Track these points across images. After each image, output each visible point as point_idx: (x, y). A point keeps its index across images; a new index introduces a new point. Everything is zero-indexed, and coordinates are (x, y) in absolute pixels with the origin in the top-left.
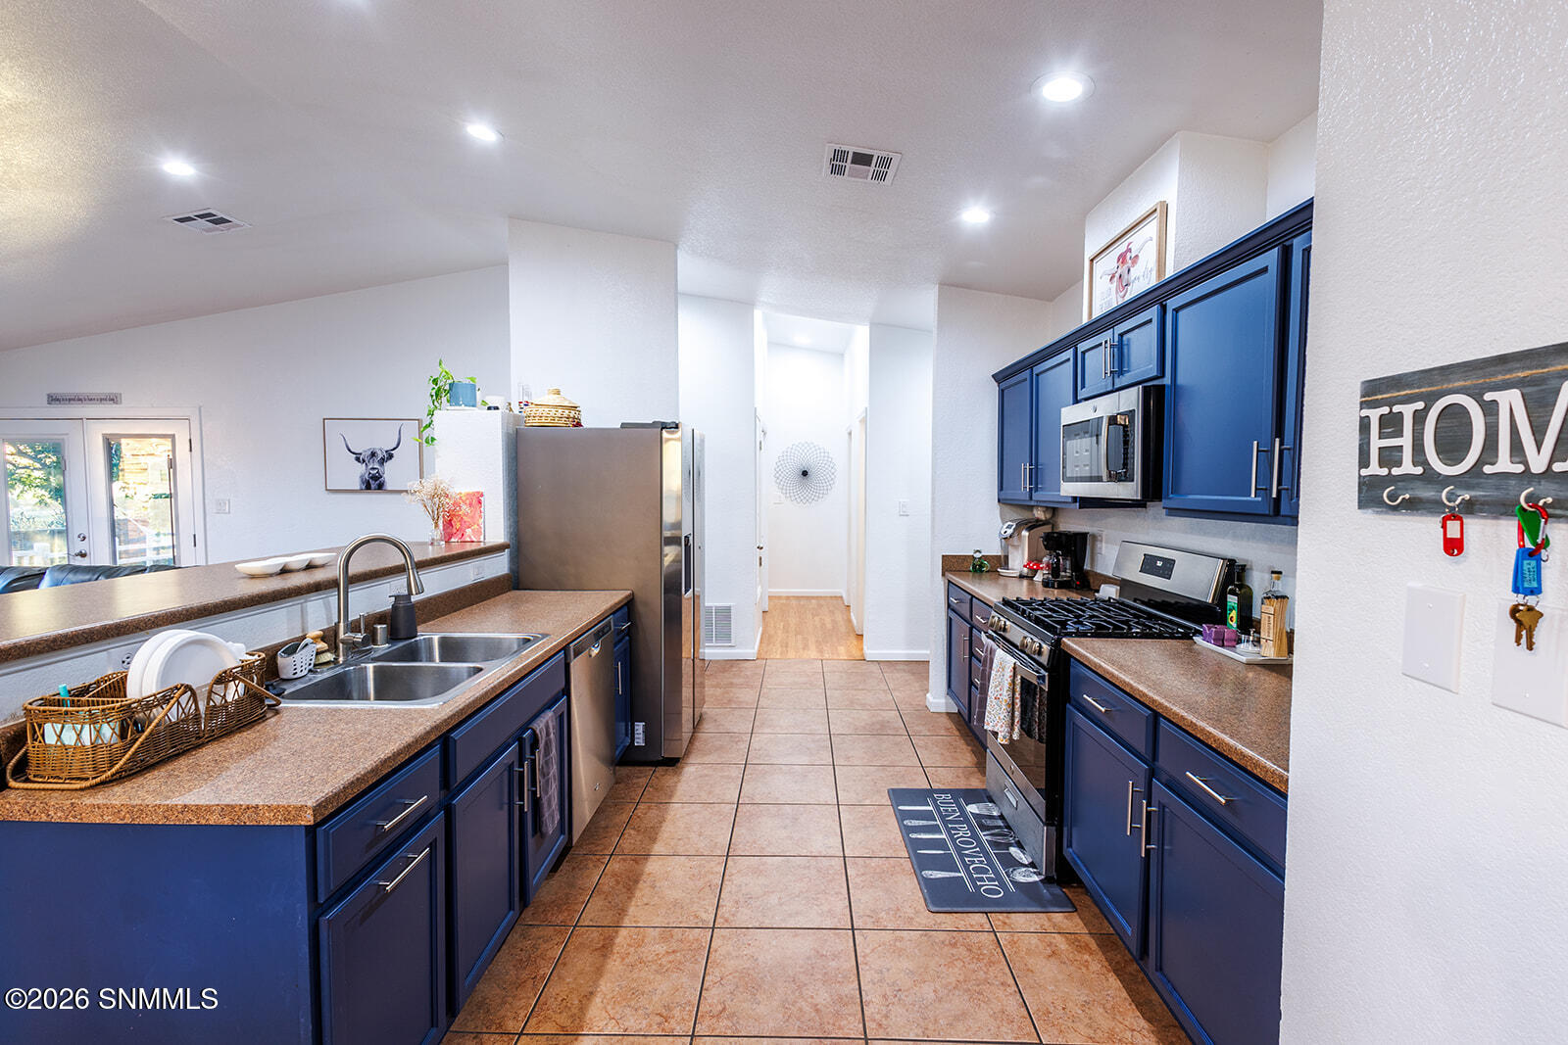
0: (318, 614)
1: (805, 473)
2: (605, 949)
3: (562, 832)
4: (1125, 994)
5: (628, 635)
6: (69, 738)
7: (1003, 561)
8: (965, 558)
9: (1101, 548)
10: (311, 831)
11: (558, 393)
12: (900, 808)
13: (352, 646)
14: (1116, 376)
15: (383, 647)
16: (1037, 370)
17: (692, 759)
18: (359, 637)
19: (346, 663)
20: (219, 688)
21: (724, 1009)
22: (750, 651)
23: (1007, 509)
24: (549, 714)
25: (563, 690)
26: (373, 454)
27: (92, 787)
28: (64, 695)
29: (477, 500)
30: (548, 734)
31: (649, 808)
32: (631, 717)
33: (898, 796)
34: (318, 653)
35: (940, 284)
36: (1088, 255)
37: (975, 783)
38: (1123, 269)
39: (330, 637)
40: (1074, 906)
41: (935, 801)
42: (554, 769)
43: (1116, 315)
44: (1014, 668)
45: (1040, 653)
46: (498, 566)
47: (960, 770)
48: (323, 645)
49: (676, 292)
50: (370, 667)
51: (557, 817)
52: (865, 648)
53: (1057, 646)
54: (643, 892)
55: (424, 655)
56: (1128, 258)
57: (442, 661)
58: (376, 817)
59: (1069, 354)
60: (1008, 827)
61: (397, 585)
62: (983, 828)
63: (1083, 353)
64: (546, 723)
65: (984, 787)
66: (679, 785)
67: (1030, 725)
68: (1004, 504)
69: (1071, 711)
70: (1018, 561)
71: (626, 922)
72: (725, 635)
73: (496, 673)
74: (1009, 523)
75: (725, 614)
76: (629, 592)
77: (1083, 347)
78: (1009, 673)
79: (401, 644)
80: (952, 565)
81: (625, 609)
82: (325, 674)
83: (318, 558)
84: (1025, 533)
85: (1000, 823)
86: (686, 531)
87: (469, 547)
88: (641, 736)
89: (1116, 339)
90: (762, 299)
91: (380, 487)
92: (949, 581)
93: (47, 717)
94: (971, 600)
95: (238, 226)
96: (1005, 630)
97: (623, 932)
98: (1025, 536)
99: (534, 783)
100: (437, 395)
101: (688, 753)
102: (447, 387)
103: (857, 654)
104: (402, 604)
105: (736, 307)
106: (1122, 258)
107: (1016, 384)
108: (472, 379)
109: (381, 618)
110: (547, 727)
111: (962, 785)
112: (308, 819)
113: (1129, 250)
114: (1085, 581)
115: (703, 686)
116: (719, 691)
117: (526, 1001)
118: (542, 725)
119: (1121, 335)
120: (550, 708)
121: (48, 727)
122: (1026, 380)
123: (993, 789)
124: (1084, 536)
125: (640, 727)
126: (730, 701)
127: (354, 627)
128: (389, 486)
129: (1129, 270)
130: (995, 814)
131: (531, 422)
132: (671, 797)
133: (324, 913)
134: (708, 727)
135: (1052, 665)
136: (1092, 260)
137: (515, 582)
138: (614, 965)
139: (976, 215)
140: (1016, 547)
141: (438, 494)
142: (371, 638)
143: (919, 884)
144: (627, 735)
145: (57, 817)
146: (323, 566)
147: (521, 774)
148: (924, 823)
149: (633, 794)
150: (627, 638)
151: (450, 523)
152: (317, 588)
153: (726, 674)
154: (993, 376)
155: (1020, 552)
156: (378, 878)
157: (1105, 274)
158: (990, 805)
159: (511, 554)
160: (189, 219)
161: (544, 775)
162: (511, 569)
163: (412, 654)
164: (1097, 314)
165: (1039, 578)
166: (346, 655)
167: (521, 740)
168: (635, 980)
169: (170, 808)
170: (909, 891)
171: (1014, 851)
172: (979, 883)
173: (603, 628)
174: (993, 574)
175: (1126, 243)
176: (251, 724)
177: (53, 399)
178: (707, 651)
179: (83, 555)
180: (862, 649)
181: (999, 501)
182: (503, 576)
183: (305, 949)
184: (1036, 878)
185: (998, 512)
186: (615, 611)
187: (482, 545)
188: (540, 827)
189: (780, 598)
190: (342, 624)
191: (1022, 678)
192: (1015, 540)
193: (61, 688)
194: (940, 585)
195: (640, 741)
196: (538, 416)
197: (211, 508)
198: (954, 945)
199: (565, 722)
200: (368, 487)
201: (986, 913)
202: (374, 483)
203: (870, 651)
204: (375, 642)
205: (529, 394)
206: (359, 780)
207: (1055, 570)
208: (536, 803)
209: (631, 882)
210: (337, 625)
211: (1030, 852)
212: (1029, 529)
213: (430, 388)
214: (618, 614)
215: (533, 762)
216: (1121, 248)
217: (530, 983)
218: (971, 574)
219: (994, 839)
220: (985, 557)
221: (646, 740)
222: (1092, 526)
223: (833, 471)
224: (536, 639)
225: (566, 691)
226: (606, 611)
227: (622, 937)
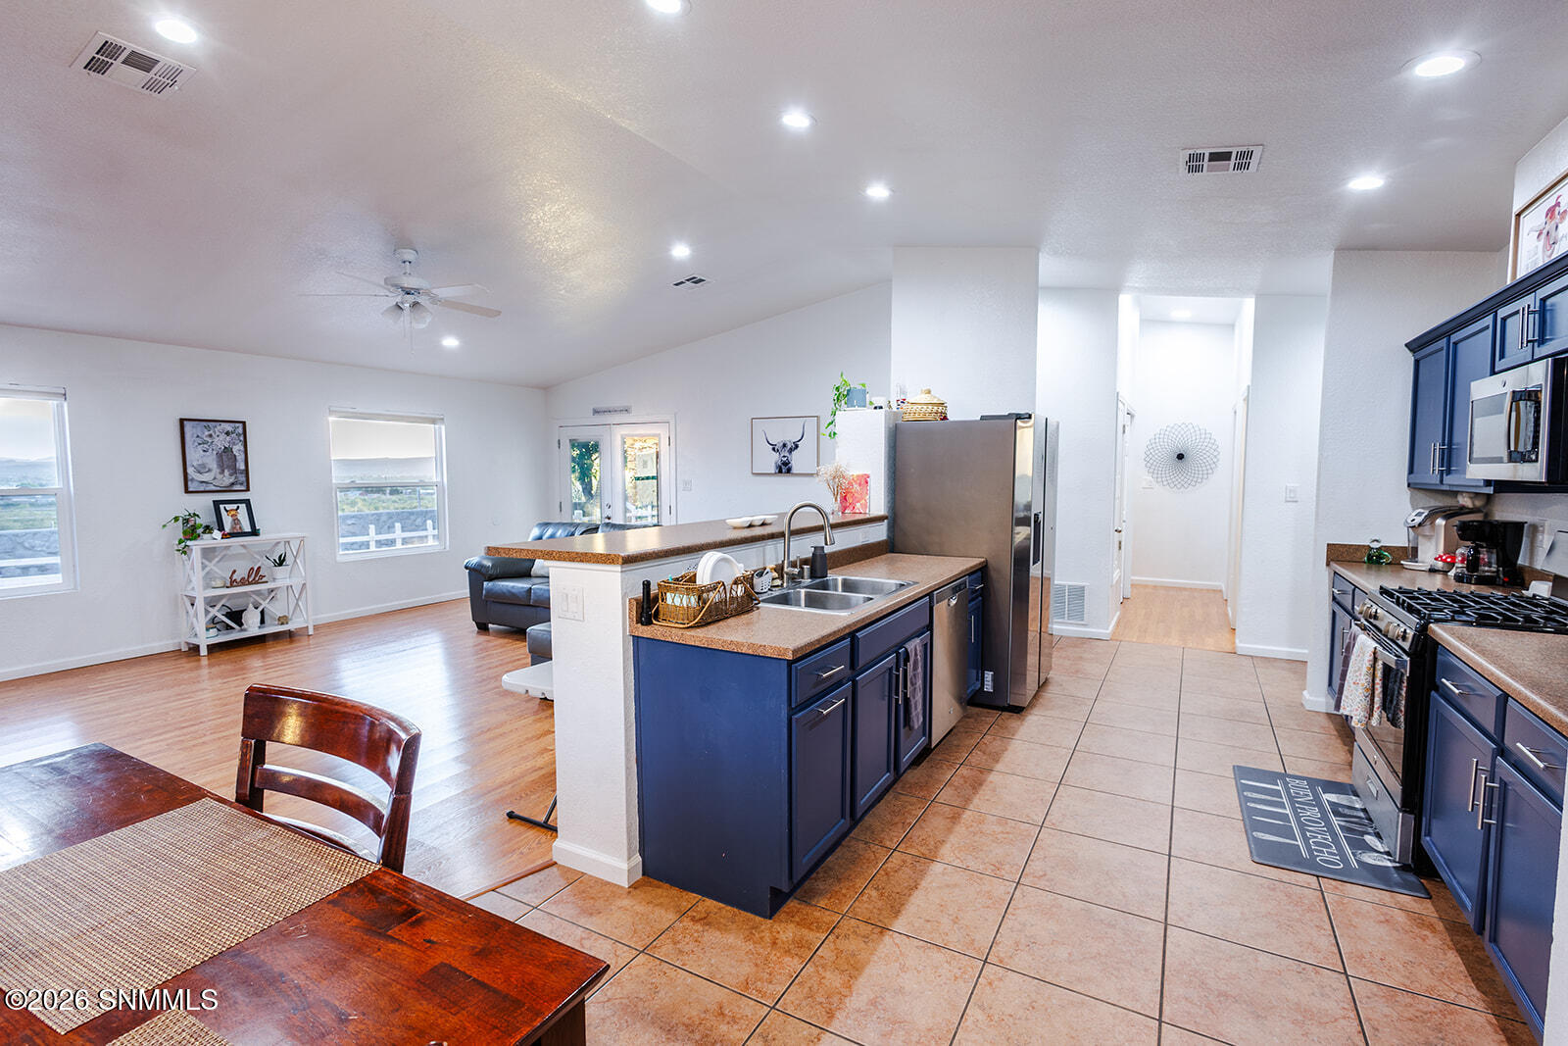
0: (771, 554)
1: (1180, 457)
2: (955, 818)
3: (924, 735)
4: (1463, 968)
5: (981, 595)
6: (677, 602)
7: (1412, 553)
8: (1358, 548)
9: (1542, 541)
10: (790, 663)
11: (929, 392)
12: (1243, 781)
13: (792, 578)
14: (1536, 344)
15: (807, 581)
16: (1454, 338)
17: (1035, 711)
18: (796, 571)
19: (788, 588)
20: (734, 587)
21: (1045, 875)
22: (1106, 631)
23: (1420, 495)
24: (917, 641)
25: (928, 626)
26: (784, 445)
27: (688, 628)
28: (670, 581)
29: (864, 480)
30: (916, 655)
31: (994, 739)
32: (983, 667)
33: (1241, 772)
34: (773, 579)
35: (1336, 250)
36: (1516, 209)
37: (1341, 778)
38: (1551, 226)
39: (779, 569)
40: (1429, 894)
41: (1286, 784)
42: (920, 683)
43: (1537, 278)
44: (1375, 653)
45: (1404, 638)
46: (879, 533)
47: (1328, 765)
48: (776, 575)
49: (1038, 287)
50: (803, 591)
51: (921, 719)
52: (1237, 641)
53: (1422, 630)
54: (985, 792)
55: (831, 588)
56: (1557, 213)
57: (844, 591)
58: (819, 670)
59: (1488, 320)
60: (1370, 820)
61: (817, 539)
62: (1337, 814)
63: (1504, 320)
64: (914, 646)
65: (1351, 783)
66: (1021, 728)
67: (1395, 714)
68: (1415, 488)
69: (1436, 699)
70: (1431, 551)
71: (971, 807)
72: (1078, 613)
73: (880, 604)
74: (1420, 510)
75: (1078, 593)
76: (983, 560)
77: (1502, 312)
78: (1369, 657)
79: (818, 580)
80: (1338, 554)
81: (979, 574)
82: (777, 592)
83: (769, 518)
84: (1440, 522)
85: (1362, 814)
86: (1036, 509)
87: (861, 517)
88: (990, 683)
89: (1538, 304)
90: (1127, 284)
91: (789, 471)
92: (1335, 573)
93: (669, 589)
94: (1354, 590)
95: (709, 282)
96: (1376, 617)
97: (968, 813)
98: (1440, 526)
99: (905, 687)
100: (838, 399)
101: (1032, 704)
102: (845, 393)
103: (1229, 648)
104: (818, 552)
105: (1099, 297)
106: (1551, 212)
107: (1430, 354)
108: (863, 385)
109: (805, 562)
110: (916, 649)
111: (1326, 776)
112: (790, 656)
113: (1558, 204)
114: (1517, 577)
115: (1050, 655)
116: (1067, 663)
117: (898, 834)
118: (912, 647)
119: (1543, 300)
120: (918, 636)
121: (668, 594)
122: (1442, 349)
123: (1358, 783)
124: (1519, 527)
125: (989, 675)
126: (1077, 672)
127: (793, 565)
128: (794, 470)
129: (1557, 227)
130: (1357, 806)
131: (907, 417)
132: (1013, 735)
133: (796, 713)
134: (1052, 691)
135: (1416, 650)
136: (1518, 215)
137: (890, 547)
138: (960, 829)
139: (1367, 182)
140: (1429, 538)
141: (838, 476)
142: (801, 575)
143: (1248, 840)
144: (977, 680)
145: (675, 640)
146: (770, 524)
147: (898, 676)
148: (1269, 798)
149: (981, 728)
150: (980, 598)
151: (845, 498)
152: (772, 536)
153: (1076, 649)
154: (1406, 345)
155: (1434, 543)
156: (817, 707)
157: (1532, 230)
158: (1354, 798)
159: (889, 524)
160: (682, 283)
161: (912, 684)
162: (888, 536)
163: (825, 586)
164: (1521, 274)
165: (1452, 573)
166: (788, 582)
167: (898, 654)
168: (975, 842)
169: (724, 641)
170: (1235, 845)
171: (1370, 839)
172: (1316, 853)
173: (960, 584)
174: (1394, 567)
175: (1556, 196)
176: (748, 612)
177: (596, 412)
178: (1055, 626)
179: (609, 518)
180: (1234, 643)
181: (1409, 485)
182: (883, 541)
183: (785, 730)
184: (1389, 864)
185: (1409, 496)
186: (971, 573)
187: (868, 516)
188: (909, 722)
189: (1146, 586)
190: (786, 562)
191: (1384, 664)
192: (1426, 529)
193: (670, 577)
194: (1324, 575)
195: (988, 687)
196: (912, 412)
197: (681, 486)
198: (1274, 890)
199: (928, 649)
200: (780, 471)
201: (1318, 877)
202: (784, 468)
203: (1242, 645)
204: (803, 578)
205: (904, 393)
206: (811, 644)
207: (1473, 564)
208: (907, 701)
209: (976, 785)
210: (783, 562)
211: (1388, 843)
212: (1447, 517)
213: (833, 394)
214: (974, 576)
215: (905, 671)
216: (1549, 202)
217: (900, 825)
218: (1365, 566)
219: (1348, 825)
220: (1387, 548)
221: (994, 687)
222: (1534, 515)
223: (1215, 453)
224: (909, 585)
225: (930, 627)
226: (962, 572)
227: (967, 815)
